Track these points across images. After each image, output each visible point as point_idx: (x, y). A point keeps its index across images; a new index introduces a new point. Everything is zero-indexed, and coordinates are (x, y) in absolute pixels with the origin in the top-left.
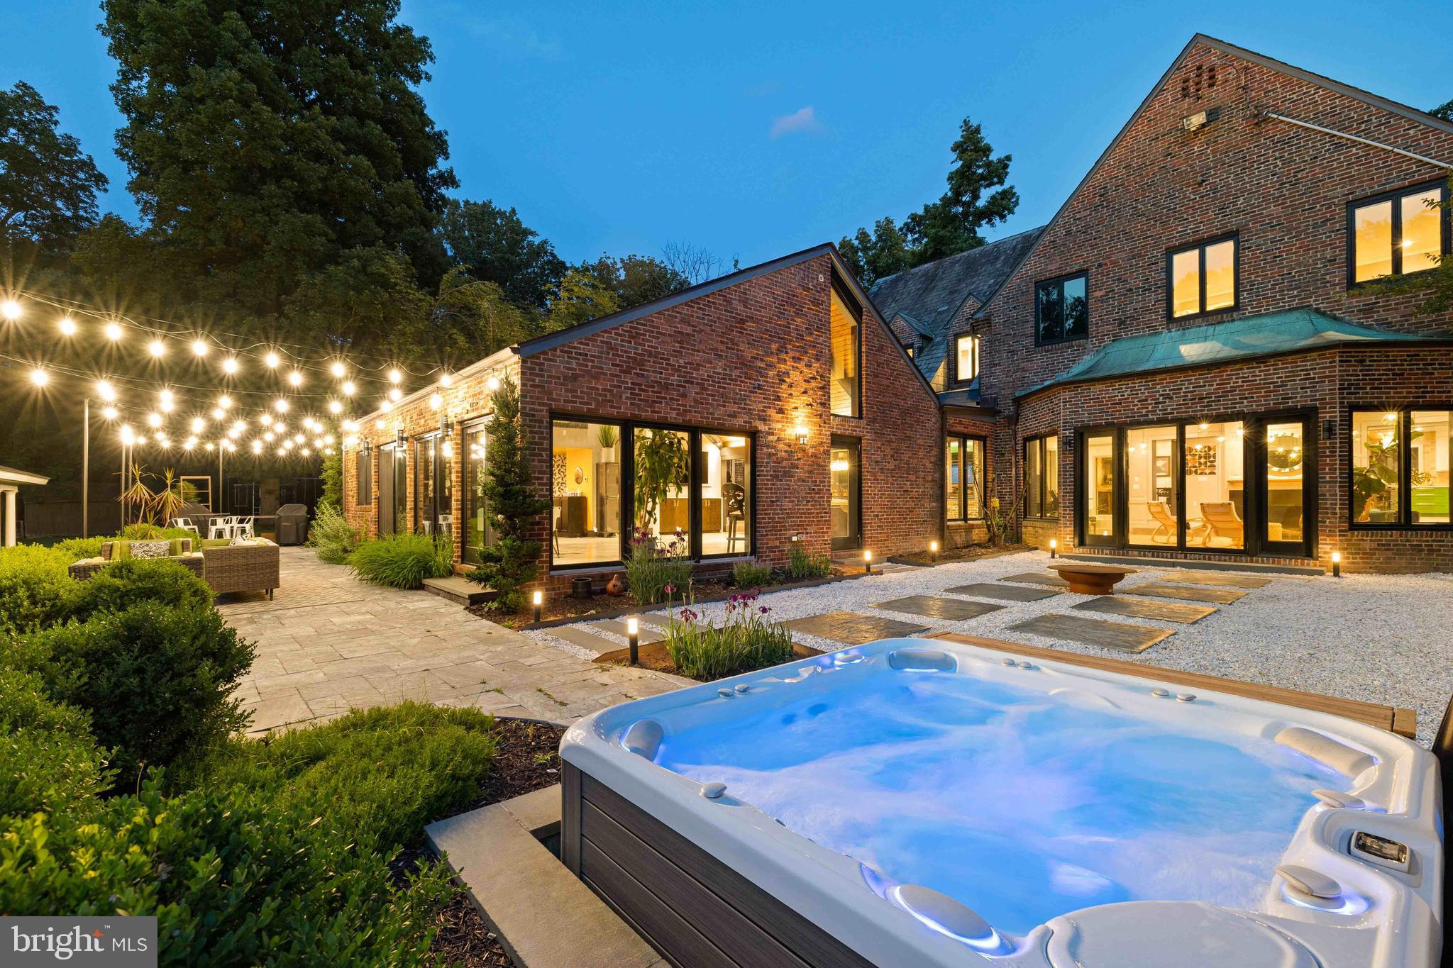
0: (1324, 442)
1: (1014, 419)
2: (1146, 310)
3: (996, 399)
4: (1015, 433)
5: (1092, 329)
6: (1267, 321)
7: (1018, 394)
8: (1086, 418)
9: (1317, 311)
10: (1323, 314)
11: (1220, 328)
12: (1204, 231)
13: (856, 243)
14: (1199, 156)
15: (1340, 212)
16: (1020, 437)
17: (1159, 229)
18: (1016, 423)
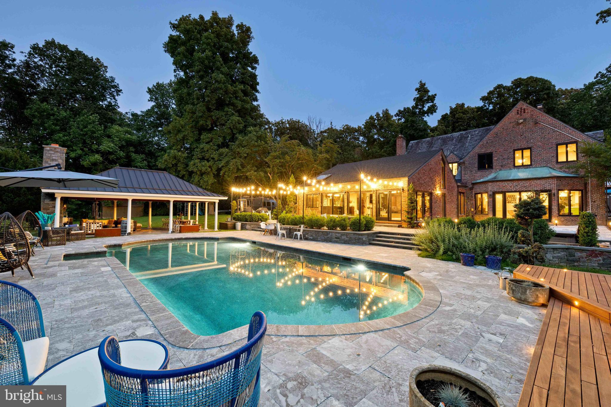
0: (553, 197)
1: (471, 189)
2: (508, 163)
3: (466, 183)
4: (472, 192)
5: (494, 167)
6: (538, 169)
7: (473, 182)
8: (495, 189)
9: (550, 167)
10: (551, 168)
11: (527, 169)
12: (523, 147)
13: (375, 117)
14: (521, 129)
15: (555, 146)
16: (473, 193)
17: (511, 144)
18: (472, 190)
